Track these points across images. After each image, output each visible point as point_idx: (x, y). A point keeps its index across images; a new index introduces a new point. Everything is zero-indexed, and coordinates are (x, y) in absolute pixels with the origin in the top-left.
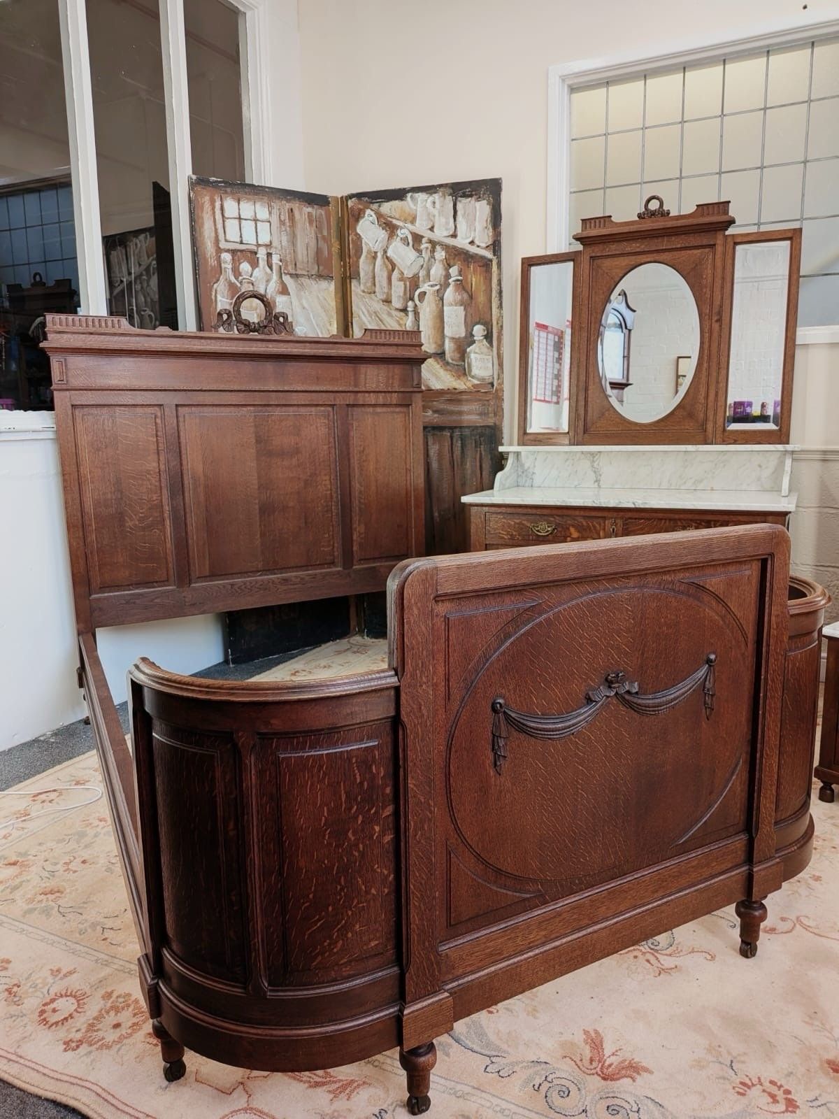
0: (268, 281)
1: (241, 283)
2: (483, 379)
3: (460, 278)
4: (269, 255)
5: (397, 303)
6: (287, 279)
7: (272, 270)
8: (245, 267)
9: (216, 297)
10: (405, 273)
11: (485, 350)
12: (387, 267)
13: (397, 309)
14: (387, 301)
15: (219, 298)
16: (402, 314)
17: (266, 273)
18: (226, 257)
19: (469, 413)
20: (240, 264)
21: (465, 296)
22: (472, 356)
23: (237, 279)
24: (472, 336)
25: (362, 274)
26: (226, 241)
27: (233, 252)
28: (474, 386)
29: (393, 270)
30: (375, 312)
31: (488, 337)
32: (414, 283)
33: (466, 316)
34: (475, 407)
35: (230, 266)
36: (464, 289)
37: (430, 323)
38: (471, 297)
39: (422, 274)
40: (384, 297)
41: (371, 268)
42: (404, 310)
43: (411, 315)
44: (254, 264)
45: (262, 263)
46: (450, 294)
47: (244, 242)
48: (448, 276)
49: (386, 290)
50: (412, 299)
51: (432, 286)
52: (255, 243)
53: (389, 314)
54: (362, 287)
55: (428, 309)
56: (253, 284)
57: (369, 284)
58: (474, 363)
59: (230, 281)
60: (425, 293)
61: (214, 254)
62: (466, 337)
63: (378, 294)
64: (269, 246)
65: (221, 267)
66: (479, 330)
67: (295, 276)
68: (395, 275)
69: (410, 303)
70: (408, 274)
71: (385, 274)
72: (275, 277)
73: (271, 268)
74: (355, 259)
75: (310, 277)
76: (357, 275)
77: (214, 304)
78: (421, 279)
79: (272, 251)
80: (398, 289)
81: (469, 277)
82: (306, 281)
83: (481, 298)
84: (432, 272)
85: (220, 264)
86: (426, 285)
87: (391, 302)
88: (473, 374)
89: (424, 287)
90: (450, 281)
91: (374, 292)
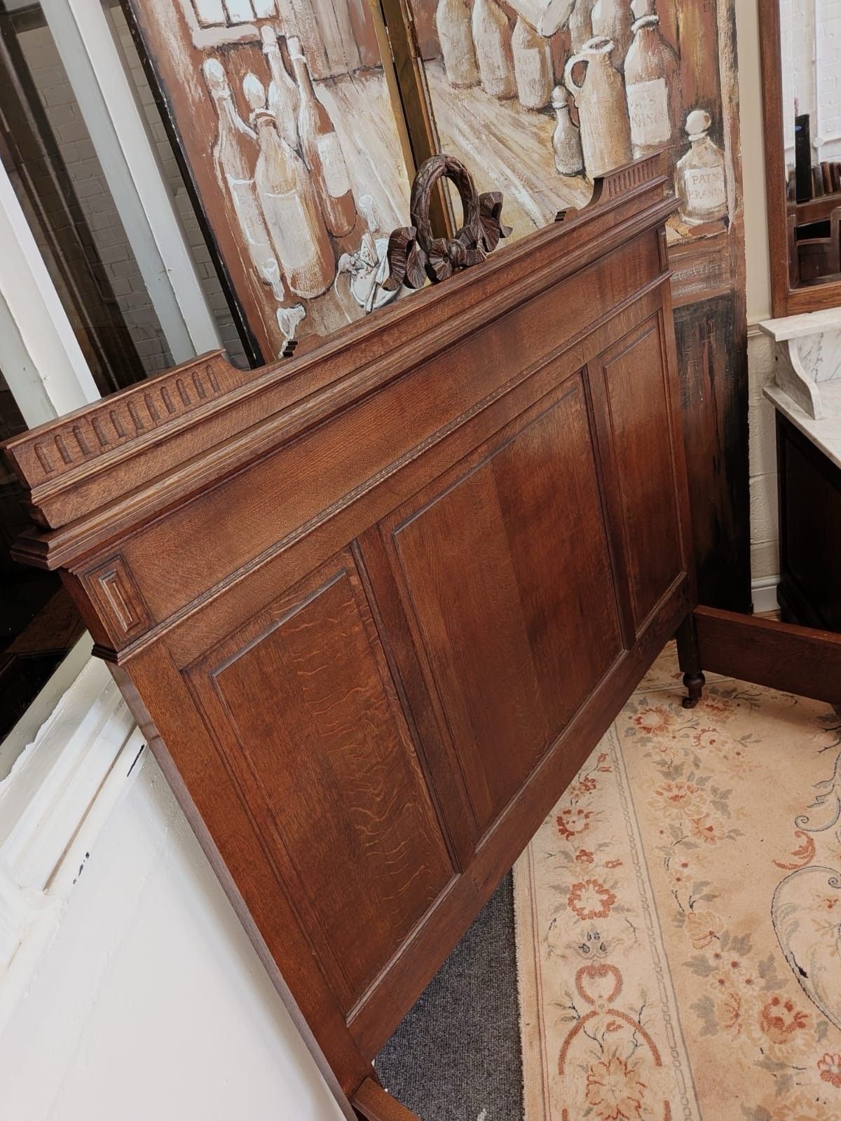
0: (295, 109)
1: (255, 128)
2: (710, 213)
3: (653, 18)
4: (281, 41)
5: (529, 97)
6: (321, 91)
7: (294, 80)
8: (251, 84)
9: (224, 179)
10: (539, 27)
11: (710, 157)
12: (498, 21)
13: (531, 110)
14: (509, 96)
15: (232, 181)
16: (544, 118)
17: (289, 90)
18: (213, 68)
19: (688, 282)
20: (241, 80)
21: (667, 55)
22: (688, 174)
23: (246, 120)
24: (685, 134)
25: (446, 47)
26: (205, 26)
27: (221, 52)
28: (694, 230)
29: (512, 25)
30: (486, 126)
31: (715, 131)
32: (560, 44)
33: (670, 97)
34: (698, 268)
35: (226, 93)
36: (662, 40)
37: (602, 127)
38: (678, 55)
39: (575, 22)
40: (500, 89)
41: (463, 28)
42: (547, 109)
43: (561, 116)
44: (265, 77)
45: (276, 66)
46: (636, 57)
47: (234, 20)
48: (629, 18)
49: (502, 73)
50: (559, 82)
51: (597, 46)
52: (252, 19)
53: (518, 124)
54: (450, 76)
55: (594, 99)
56: (275, 126)
57: (465, 67)
58: (690, 188)
59: (237, 130)
60: (585, 63)
61: (191, 68)
62: (673, 140)
63: (486, 84)
64: (275, 19)
65: (212, 99)
66: (696, 121)
67: (331, 81)
68: (519, 36)
69: (557, 93)
70: (545, 27)
71: (496, 38)
72: (304, 96)
73: (291, 74)
74: (424, 15)
75: (351, 76)
76: (436, 54)
77: (227, 200)
78: (574, 34)
79: (285, 31)
80: (528, 64)
81: (672, 11)
82: (346, 87)
83: (697, 55)
84: (596, 15)
85: (209, 93)
86: (585, 46)
87: (516, 97)
88: (689, 208)
89: (583, 51)
90: (634, 28)
91: (479, 83)
